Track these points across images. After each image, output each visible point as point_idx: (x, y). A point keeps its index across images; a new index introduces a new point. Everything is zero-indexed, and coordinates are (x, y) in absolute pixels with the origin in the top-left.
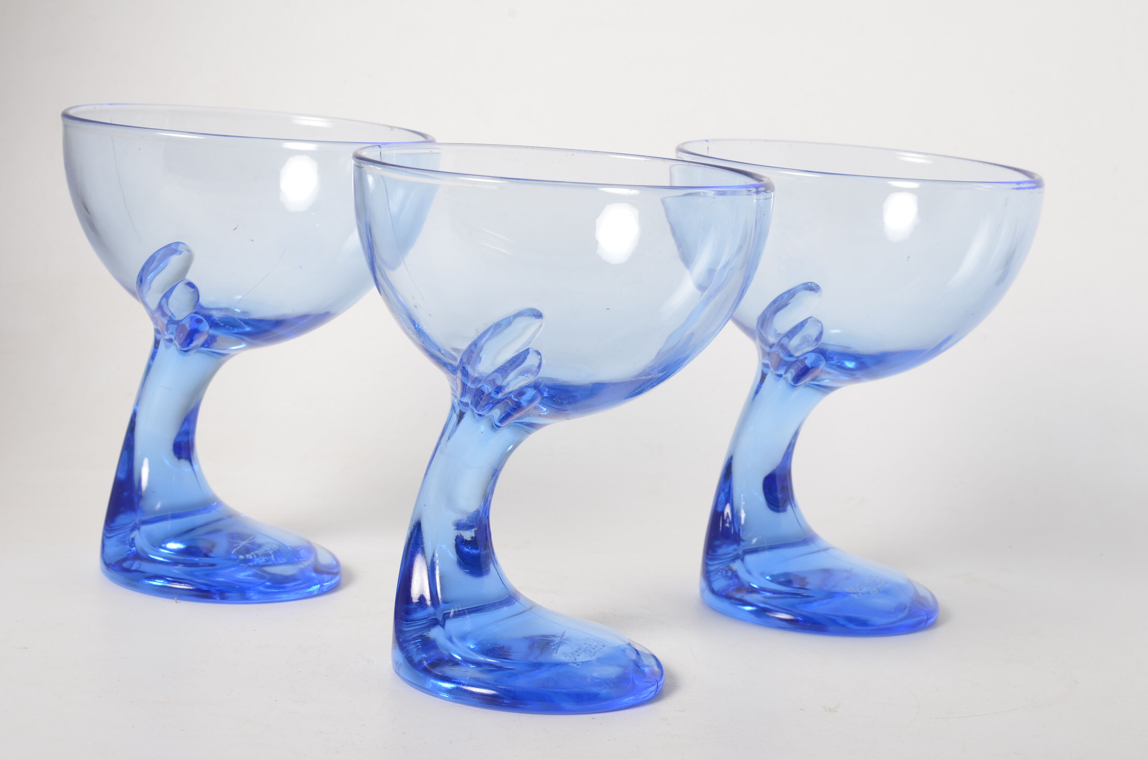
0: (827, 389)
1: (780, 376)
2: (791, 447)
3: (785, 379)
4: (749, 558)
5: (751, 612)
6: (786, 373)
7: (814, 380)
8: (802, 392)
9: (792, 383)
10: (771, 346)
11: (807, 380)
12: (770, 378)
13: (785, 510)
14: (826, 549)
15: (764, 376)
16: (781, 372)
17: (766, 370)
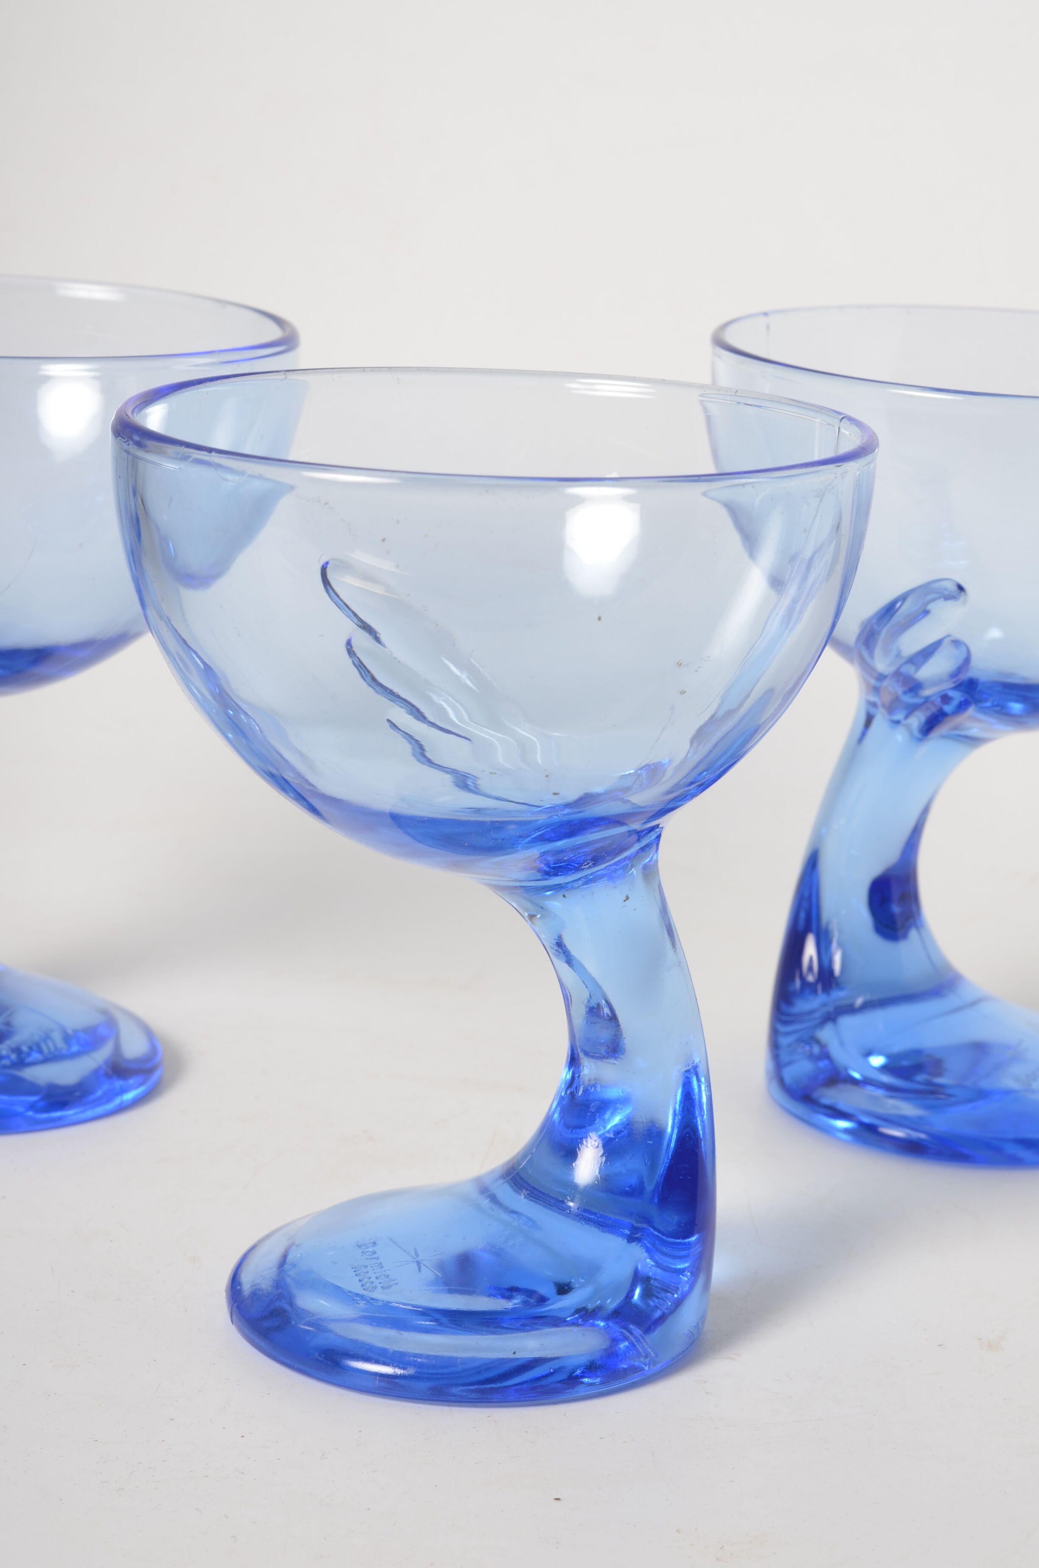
0: (974, 741)
1: (898, 722)
2: (916, 832)
3: (908, 727)
4: (846, 1022)
5: (846, 1131)
6: (907, 717)
7: (955, 728)
8: (935, 743)
9: (919, 735)
10: (881, 677)
11: (943, 729)
12: (880, 722)
13: (905, 936)
14: (974, 1003)
15: (869, 720)
16: (899, 716)
17: (872, 710)
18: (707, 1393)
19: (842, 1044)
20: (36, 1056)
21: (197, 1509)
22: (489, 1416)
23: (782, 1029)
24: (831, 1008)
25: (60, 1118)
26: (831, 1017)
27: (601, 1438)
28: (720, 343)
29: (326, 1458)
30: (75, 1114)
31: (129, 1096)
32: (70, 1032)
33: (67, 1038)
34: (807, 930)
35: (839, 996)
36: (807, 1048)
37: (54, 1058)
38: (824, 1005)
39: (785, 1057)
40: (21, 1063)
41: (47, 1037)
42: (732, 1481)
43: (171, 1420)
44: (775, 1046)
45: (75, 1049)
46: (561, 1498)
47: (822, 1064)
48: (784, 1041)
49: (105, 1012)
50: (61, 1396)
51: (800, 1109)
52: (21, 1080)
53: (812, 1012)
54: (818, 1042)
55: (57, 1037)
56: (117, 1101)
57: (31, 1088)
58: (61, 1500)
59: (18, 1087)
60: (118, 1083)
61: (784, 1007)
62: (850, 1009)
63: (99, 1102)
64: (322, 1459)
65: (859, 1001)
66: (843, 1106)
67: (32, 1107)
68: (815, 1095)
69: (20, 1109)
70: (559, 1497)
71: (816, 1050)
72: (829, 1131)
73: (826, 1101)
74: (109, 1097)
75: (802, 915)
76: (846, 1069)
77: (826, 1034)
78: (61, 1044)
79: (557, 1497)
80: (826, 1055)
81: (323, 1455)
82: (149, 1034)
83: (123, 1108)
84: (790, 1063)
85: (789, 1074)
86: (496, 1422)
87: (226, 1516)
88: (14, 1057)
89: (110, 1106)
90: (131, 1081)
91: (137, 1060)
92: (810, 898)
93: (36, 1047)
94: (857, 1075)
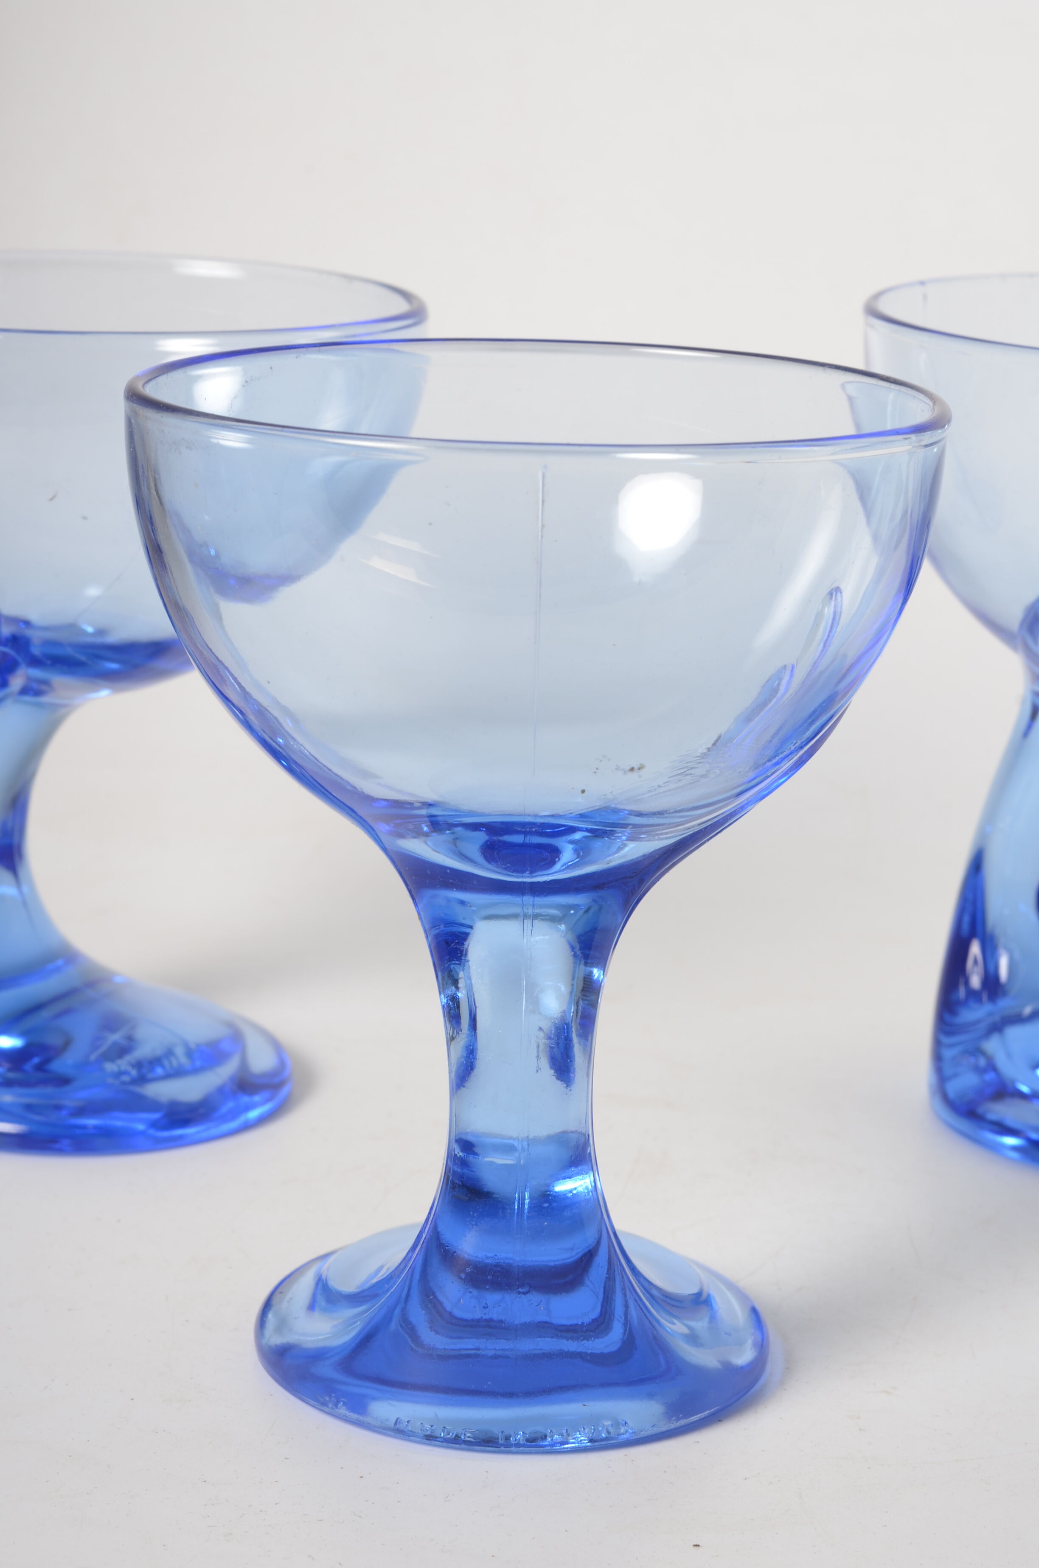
15: (1035, 712)
17: (1038, 702)
18: (860, 1430)
19: (1009, 1055)
20: (159, 1071)
21: (310, 1556)
22: (626, 1455)
23: (946, 1040)
24: (997, 1018)
25: (181, 1137)
26: (997, 1027)
27: (746, 1479)
28: (873, 312)
29: (449, 1500)
30: (198, 1132)
31: (253, 1114)
32: (192, 1046)
33: (189, 1053)
34: (973, 934)
35: (1005, 1004)
36: (972, 1060)
37: (178, 1073)
38: (990, 1014)
39: (948, 1071)
40: (142, 1080)
41: (170, 1053)
42: (885, 1526)
43: (286, 1459)
44: (938, 1058)
45: (198, 1063)
46: (700, 1545)
47: (990, 1076)
48: (948, 1054)
49: (230, 1025)
50: (170, 1433)
51: (964, 1125)
52: (141, 1098)
53: (977, 1022)
54: (983, 1053)
55: (180, 1051)
56: (241, 1120)
57: (152, 1105)
58: (164, 1545)
59: (139, 1104)
60: (245, 1099)
61: (947, 1017)
62: (1018, 1019)
63: (225, 1119)
64: (445, 1502)
65: (1027, 1010)
66: (1010, 1122)
67: (154, 1125)
68: (980, 1110)
69: (141, 1127)
70: (699, 1544)
71: (982, 1062)
72: (997, 1149)
73: (992, 1116)
74: (234, 1114)
75: (966, 919)
76: (1013, 1082)
77: (992, 1045)
78: (183, 1060)
79: (696, 1544)
80: (992, 1066)
81: (447, 1497)
82: (277, 1047)
83: (248, 1127)
84: (955, 1075)
85: (954, 1088)
86: (633, 1461)
87: (340, 1563)
88: (134, 1072)
89: (233, 1125)
90: (257, 1098)
91: (264, 1075)
92: (974, 903)
93: (156, 1061)
94: (1025, 1089)
